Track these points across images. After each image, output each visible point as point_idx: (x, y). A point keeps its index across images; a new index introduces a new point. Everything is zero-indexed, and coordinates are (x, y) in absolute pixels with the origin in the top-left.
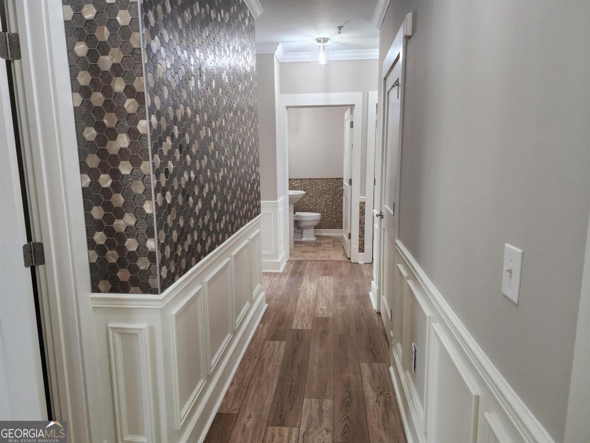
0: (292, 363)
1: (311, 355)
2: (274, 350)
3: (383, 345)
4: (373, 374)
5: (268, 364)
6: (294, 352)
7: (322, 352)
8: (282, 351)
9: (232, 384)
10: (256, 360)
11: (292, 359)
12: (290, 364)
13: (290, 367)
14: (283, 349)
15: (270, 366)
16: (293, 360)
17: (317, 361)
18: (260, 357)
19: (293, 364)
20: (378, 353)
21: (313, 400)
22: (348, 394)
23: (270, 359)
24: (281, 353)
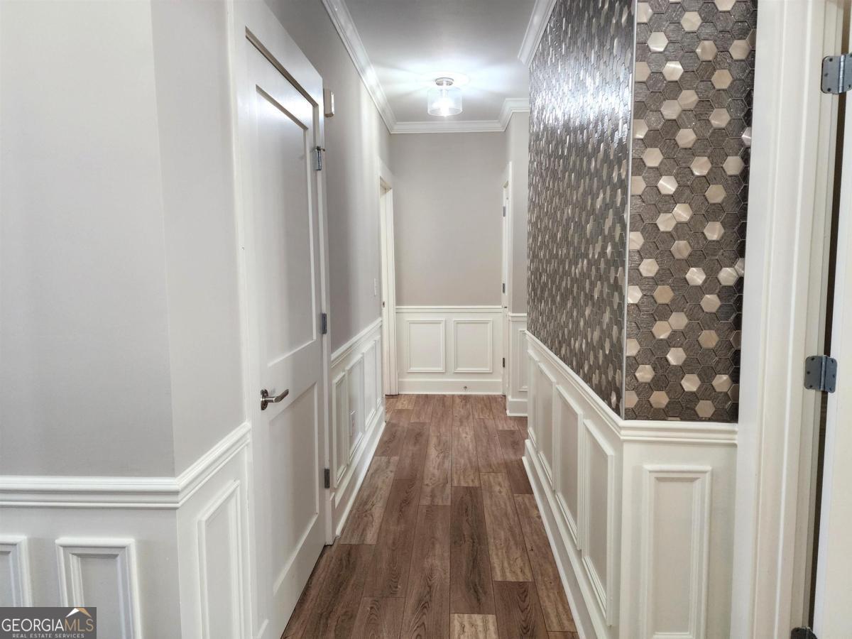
0: (474, 542)
1: (447, 554)
2: (509, 564)
3: (322, 576)
4: (364, 530)
5: (507, 540)
6: (475, 560)
7: (430, 560)
8: (496, 562)
9: (539, 517)
10: (529, 547)
11: (475, 548)
12: (476, 541)
13: (475, 537)
14: (496, 565)
15: (503, 538)
16: (473, 546)
17: (437, 546)
18: (524, 549)
19: (471, 540)
20: (341, 560)
21: (440, 504)
22: (403, 510)
23: (508, 548)
24: (495, 557)
